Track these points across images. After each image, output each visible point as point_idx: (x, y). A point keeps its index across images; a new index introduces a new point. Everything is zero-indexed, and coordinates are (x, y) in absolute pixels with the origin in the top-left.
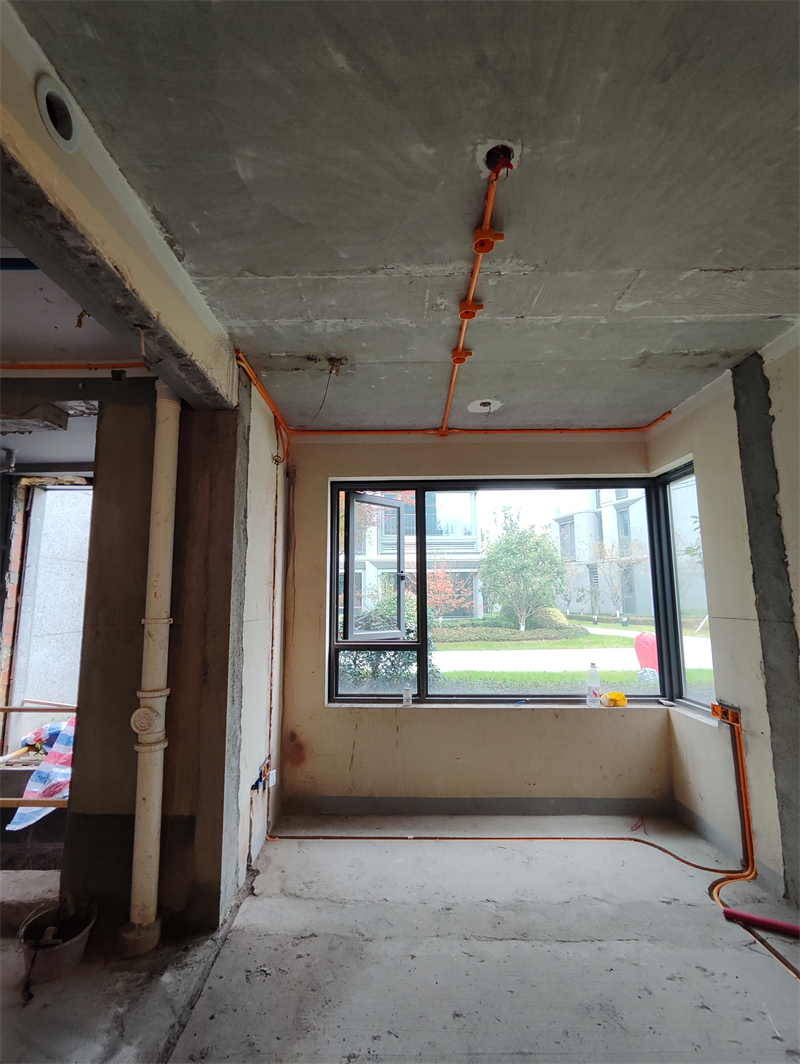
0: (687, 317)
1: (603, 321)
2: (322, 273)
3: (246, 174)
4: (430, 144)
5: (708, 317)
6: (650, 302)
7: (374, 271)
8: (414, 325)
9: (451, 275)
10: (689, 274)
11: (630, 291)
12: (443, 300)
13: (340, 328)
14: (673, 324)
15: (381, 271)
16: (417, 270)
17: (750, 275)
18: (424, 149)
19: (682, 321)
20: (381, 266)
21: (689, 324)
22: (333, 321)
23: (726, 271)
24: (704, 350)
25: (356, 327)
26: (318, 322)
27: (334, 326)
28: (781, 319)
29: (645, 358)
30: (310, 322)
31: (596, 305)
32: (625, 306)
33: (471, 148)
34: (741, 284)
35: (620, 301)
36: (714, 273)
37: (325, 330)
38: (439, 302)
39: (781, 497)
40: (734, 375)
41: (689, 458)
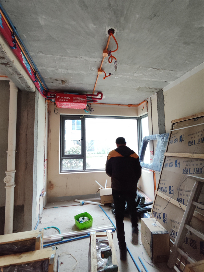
0: (149, 79)
1: (131, 78)
2: (62, 56)
3: (42, 22)
4: (95, 25)
5: (153, 80)
6: (142, 74)
7: (76, 57)
8: (85, 74)
9: (96, 61)
10: (150, 69)
11: (137, 71)
12: (94, 68)
13: (65, 72)
14: (146, 80)
15: (78, 58)
16: (88, 59)
17: (163, 71)
18: (93, 25)
19: (148, 80)
20: (79, 56)
21: (149, 81)
22: (64, 70)
23: (158, 69)
24: (151, 88)
25: (70, 73)
26: (60, 70)
27: (64, 71)
28: (167, 82)
29: (139, 88)
30: (57, 69)
31: (130, 74)
32: (136, 75)
33: (104, 28)
34: (161, 73)
35: (135, 73)
36: (155, 69)
37: (61, 72)
38: (93, 68)
39: (166, 122)
40: (157, 94)
41: (147, 113)
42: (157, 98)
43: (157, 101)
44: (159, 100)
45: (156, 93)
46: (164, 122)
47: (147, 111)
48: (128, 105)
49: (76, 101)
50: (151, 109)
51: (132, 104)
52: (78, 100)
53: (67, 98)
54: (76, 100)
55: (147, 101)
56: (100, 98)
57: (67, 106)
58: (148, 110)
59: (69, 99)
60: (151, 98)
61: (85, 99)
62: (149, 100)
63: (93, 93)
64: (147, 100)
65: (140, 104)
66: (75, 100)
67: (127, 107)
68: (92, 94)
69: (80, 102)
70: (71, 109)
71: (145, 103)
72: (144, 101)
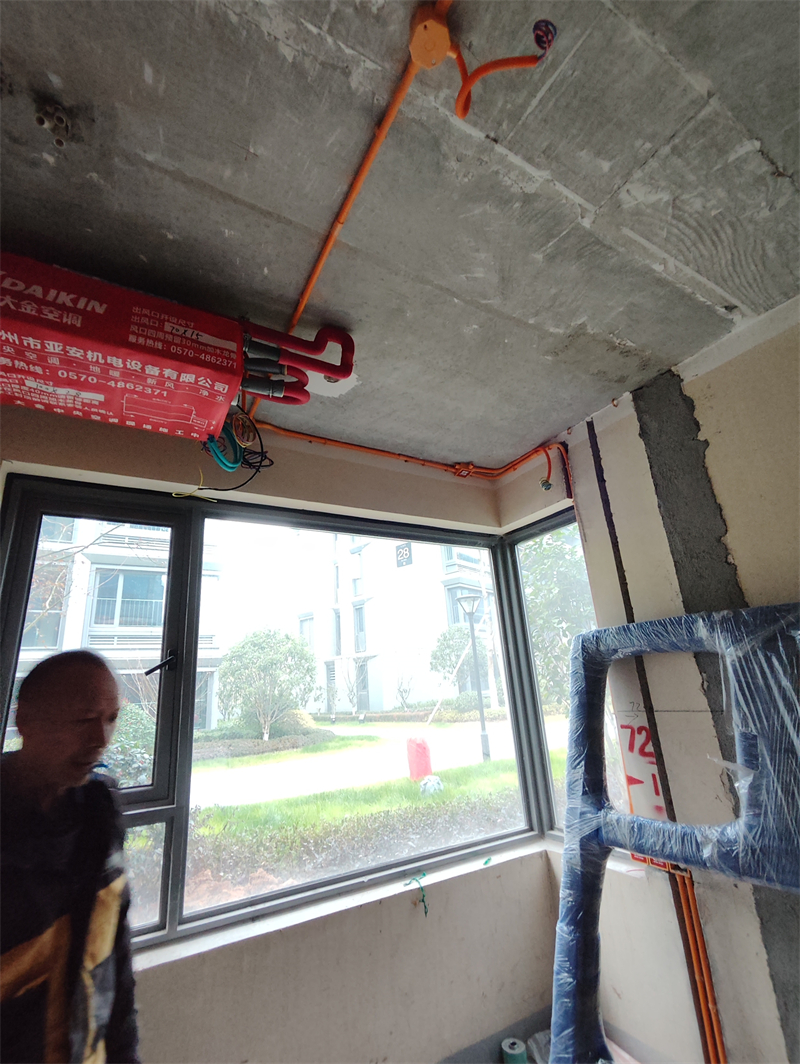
0: (671, 263)
1: (587, 222)
10: (748, 148)
14: (648, 272)
17: (784, 197)
23: (776, 172)
34: (765, 213)
36: (766, 167)
39: (730, 539)
40: (635, 399)
41: (567, 503)
42: (640, 420)
43: (643, 434)
44: (653, 425)
45: (627, 396)
46: (719, 540)
47: (570, 495)
48: (453, 466)
49: (159, 346)
50: (601, 481)
51: (477, 460)
52: (177, 340)
53: (75, 301)
54: (161, 335)
55: (564, 445)
56: (338, 363)
57: (69, 383)
58: (578, 489)
59: (100, 309)
60: (590, 425)
61: (232, 346)
62: (578, 439)
63: (290, 325)
64: (563, 436)
65: (512, 465)
66: (152, 332)
67: (448, 477)
68: (279, 328)
69: (191, 354)
70: (104, 424)
71: (553, 453)
72: (544, 446)
